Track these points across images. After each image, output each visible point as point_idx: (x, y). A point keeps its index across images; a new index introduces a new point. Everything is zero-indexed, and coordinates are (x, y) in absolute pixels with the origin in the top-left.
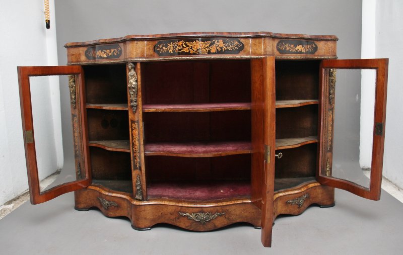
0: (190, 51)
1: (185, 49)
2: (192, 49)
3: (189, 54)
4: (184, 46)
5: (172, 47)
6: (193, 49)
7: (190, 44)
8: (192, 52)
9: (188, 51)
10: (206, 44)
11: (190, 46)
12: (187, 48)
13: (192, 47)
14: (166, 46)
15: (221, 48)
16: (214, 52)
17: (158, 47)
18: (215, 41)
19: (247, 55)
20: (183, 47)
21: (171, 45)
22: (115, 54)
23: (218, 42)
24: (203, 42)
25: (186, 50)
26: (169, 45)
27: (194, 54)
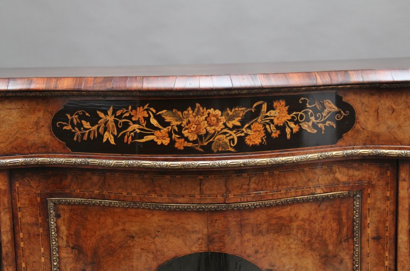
0: (173, 142)
1: (157, 133)
2: (182, 136)
3: (170, 150)
4: (154, 122)
5: (111, 124)
6: (185, 133)
7: (174, 115)
8: (180, 144)
9: (166, 142)
10: (231, 118)
11: (175, 123)
12: (165, 130)
13: (180, 127)
14: (94, 120)
15: (281, 129)
16: (258, 141)
17: (67, 120)
18: (260, 107)
19: (365, 145)
20: (149, 125)
21: (111, 118)
23: (270, 108)
24: (218, 112)
25: (161, 138)
26: (101, 115)
27: (189, 152)
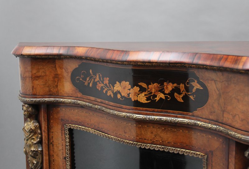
22: (179, 98)
